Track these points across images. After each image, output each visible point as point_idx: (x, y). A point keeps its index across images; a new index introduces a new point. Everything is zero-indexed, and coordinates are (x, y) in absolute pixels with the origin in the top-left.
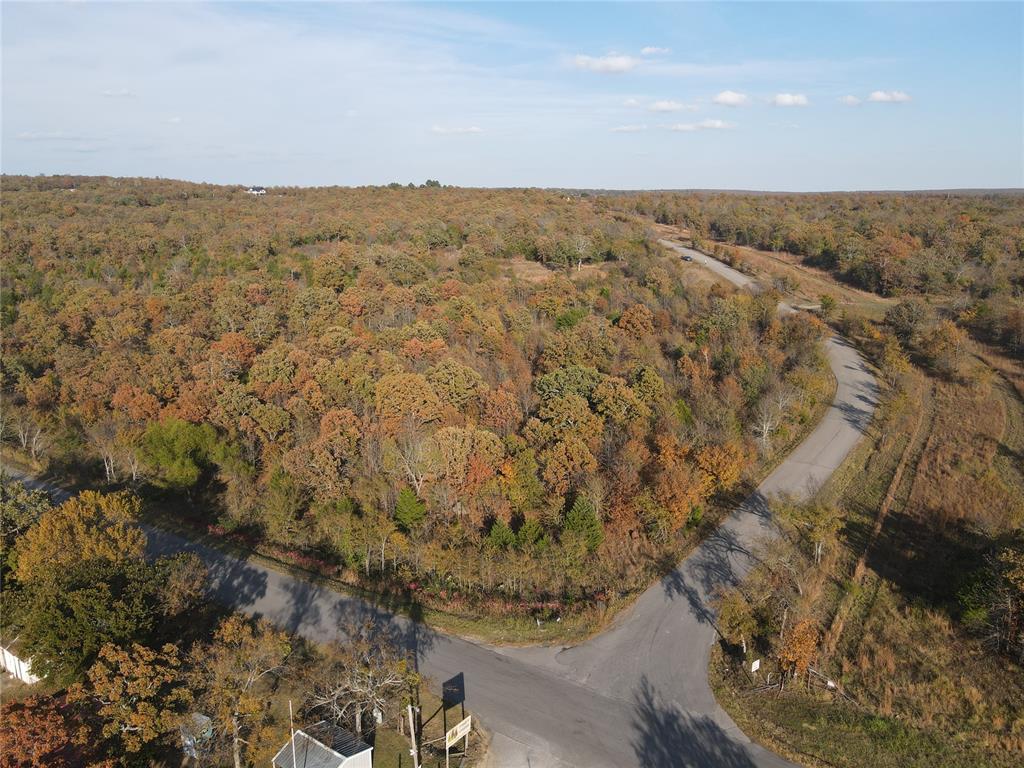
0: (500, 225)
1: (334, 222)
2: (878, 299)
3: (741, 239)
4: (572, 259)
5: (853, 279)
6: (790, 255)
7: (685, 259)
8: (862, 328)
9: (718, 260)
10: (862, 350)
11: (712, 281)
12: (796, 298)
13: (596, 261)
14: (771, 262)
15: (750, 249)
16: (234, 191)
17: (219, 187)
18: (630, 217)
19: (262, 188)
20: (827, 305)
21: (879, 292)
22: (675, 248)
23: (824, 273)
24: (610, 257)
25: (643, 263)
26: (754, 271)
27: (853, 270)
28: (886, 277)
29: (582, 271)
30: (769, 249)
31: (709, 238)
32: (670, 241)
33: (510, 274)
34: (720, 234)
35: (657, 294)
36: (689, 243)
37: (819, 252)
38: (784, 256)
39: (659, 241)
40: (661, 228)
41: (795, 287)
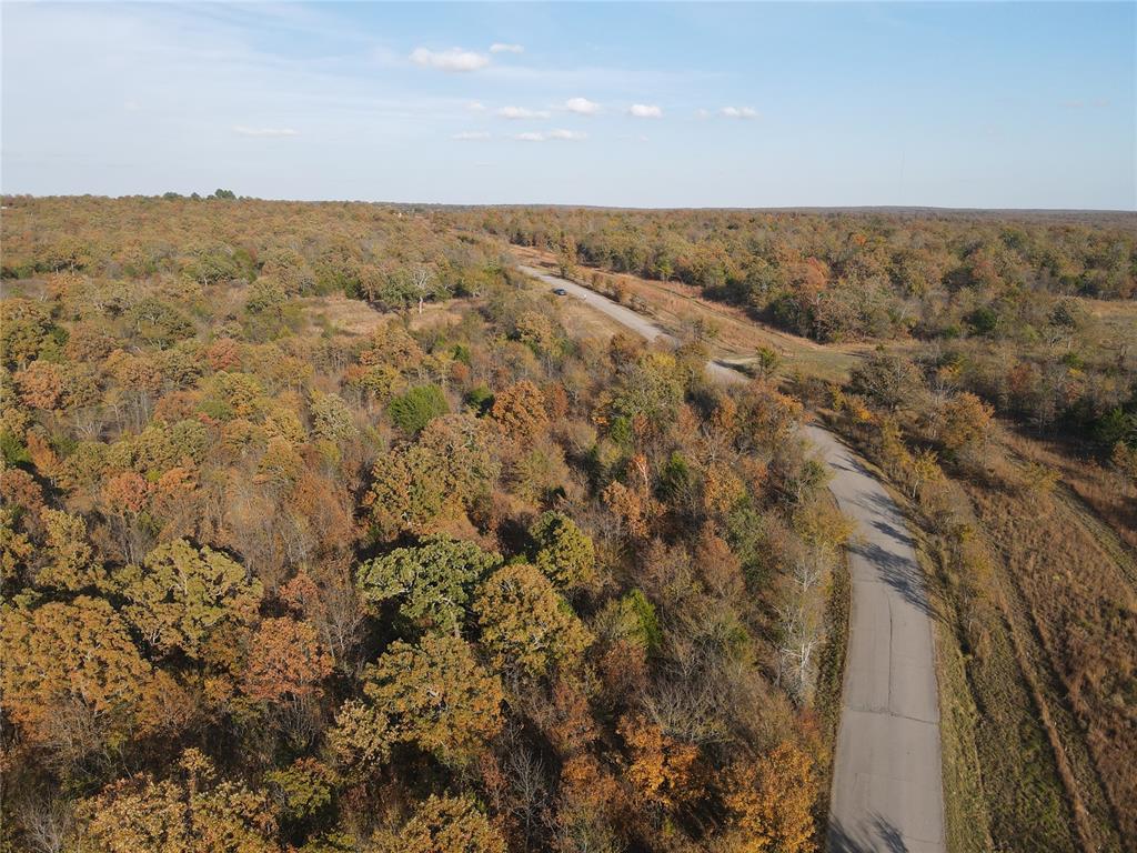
2: (816, 347)
3: (619, 265)
7: (558, 292)
9: (598, 292)
12: (715, 347)
13: (443, 299)
15: (632, 277)
18: (477, 237)
20: (767, 361)
22: (542, 277)
24: (460, 292)
31: (578, 263)
34: (590, 258)
36: (557, 270)
37: (722, 282)
40: (517, 250)
41: (713, 333)
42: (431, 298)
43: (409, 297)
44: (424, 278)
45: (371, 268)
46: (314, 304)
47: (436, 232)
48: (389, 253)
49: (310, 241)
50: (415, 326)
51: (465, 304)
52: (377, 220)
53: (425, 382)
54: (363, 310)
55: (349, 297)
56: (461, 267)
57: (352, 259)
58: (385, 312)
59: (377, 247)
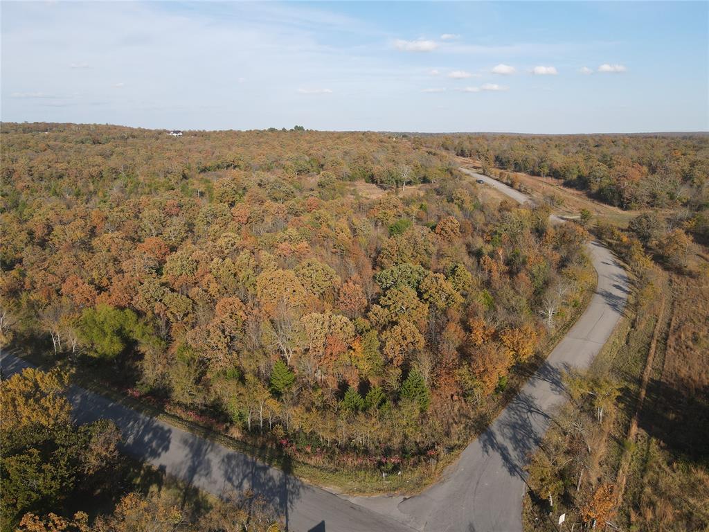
0: (347, 158)
1: (230, 156)
2: (620, 211)
3: (518, 168)
4: (399, 182)
5: (601, 197)
6: (554, 179)
7: (479, 182)
8: (613, 233)
9: (502, 182)
10: (613, 249)
11: (500, 199)
12: (561, 211)
13: (416, 184)
14: (541, 185)
15: (525, 175)
16: (160, 133)
17: (150, 131)
18: (438, 152)
19: (180, 132)
20: (585, 216)
21: (621, 207)
22: (471, 174)
23: (579, 192)
24: (425, 180)
25: (450, 185)
26: (529, 191)
27: (601, 190)
28: (626, 195)
29: (406, 191)
30: (538, 174)
31: (494, 167)
32: (467, 170)
33: (354, 193)
34: (502, 164)
35: (461, 208)
36: (481, 171)
37: (575, 177)
38: (550, 180)
39: (460, 168)
40: (460, 159)
41: (560, 202)
42: (409, 183)
44: (406, 172)
45: (379, 167)
46: (350, 185)
47: (414, 149)
48: (388, 160)
50: (401, 196)
51: (427, 186)
52: (381, 142)
54: (375, 189)
55: (367, 182)
56: (426, 167)
57: (369, 162)
58: (385, 189)
59: (381, 157)
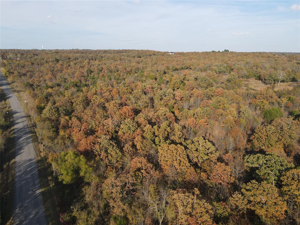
13: (287, 82)
17: (161, 52)
19: (173, 52)
24: (294, 80)
29: (280, 86)
33: (246, 85)
42: (283, 81)
43: (276, 81)
44: (281, 75)
45: (264, 71)
46: (245, 81)
47: (288, 61)
48: (271, 67)
49: (247, 63)
50: (276, 89)
51: (295, 84)
52: (269, 57)
53: (276, 106)
54: (260, 83)
55: (256, 79)
56: (295, 72)
57: (259, 69)
58: (267, 84)
59: (267, 65)
